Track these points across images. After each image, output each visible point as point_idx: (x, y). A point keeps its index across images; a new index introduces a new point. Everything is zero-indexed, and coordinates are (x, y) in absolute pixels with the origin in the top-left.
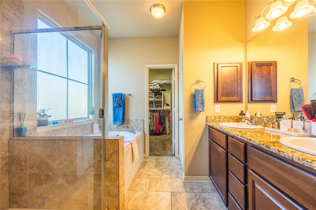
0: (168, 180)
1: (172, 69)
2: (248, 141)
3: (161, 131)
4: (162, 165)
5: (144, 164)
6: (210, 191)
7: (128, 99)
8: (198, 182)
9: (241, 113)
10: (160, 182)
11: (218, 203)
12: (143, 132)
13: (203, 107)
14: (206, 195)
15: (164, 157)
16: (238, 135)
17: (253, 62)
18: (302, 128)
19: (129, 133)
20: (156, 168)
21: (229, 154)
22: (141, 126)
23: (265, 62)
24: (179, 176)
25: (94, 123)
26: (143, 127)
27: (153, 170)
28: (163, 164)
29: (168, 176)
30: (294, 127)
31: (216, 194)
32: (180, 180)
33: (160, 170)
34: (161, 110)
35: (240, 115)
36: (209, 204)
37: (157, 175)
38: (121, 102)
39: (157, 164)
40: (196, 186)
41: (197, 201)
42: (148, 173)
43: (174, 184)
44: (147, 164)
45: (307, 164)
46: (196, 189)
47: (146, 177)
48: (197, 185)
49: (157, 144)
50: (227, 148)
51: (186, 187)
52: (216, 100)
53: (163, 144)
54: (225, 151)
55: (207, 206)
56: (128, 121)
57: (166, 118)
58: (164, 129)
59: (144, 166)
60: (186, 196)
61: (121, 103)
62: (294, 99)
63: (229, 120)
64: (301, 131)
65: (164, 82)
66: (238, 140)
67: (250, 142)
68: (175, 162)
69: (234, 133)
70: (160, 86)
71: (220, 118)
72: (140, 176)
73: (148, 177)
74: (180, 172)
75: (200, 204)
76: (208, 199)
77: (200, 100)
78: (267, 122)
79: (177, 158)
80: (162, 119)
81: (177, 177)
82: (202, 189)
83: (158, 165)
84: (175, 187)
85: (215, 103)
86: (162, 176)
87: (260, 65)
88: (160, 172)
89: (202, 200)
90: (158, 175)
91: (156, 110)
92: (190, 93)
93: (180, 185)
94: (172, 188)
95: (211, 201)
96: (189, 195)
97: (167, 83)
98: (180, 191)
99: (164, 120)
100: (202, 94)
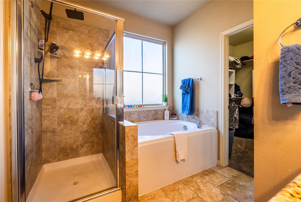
4: (234, 190)
5: (208, 173)
7: (198, 84)
12: (217, 129)
20: (220, 187)
22: (213, 120)
25: (165, 110)
26: (216, 122)
27: (212, 186)
28: (238, 190)
33: (224, 195)
37: (210, 197)
38: (188, 88)
42: (202, 186)
44: (211, 175)
47: (193, 189)
56: (197, 112)
59: (207, 175)
61: (188, 90)
73: (196, 191)
83: (228, 186)
88: (221, 197)
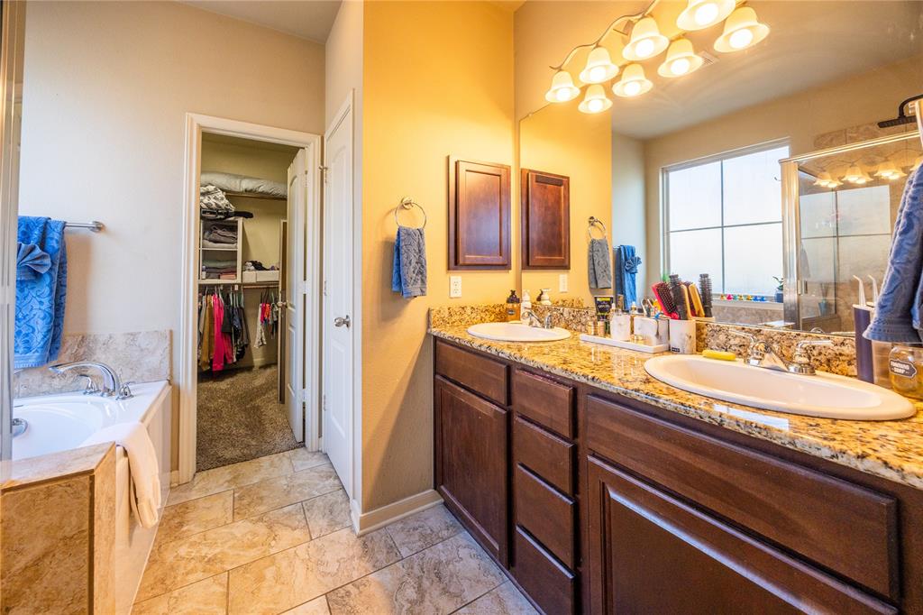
0: (301, 551)
1: (298, 148)
2: (591, 383)
3: (230, 362)
4: (261, 498)
5: (177, 520)
6: (445, 533)
8: (404, 518)
9: (512, 296)
10: (269, 573)
11: (474, 563)
12: (170, 383)
13: (423, 282)
14: (440, 552)
15: (265, 460)
16: (554, 367)
17: (530, 171)
18: (655, 333)
19: (89, 397)
20: (237, 517)
21: (517, 419)
23: (555, 175)
24: (338, 519)
26: (166, 363)
27: (224, 530)
28: (264, 493)
29: (298, 533)
30: (636, 331)
31: (464, 538)
32: (346, 532)
33: (261, 520)
34: (233, 285)
35: (508, 302)
36: (455, 580)
37: (249, 547)
38: (41, 257)
39: (241, 498)
40: (403, 535)
41: (420, 586)
42: (205, 551)
43: (328, 557)
44: (191, 516)
45: (759, 433)
46: (403, 544)
47: (200, 575)
48: (403, 529)
49: (220, 417)
50: (509, 402)
51: (373, 550)
52: (452, 260)
53: (246, 410)
54: (504, 412)
55: (451, 590)
57: (249, 312)
58: (244, 351)
59: (181, 524)
60: (381, 584)
61: (42, 265)
62: (596, 263)
63: (483, 315)
64: (654, 339)
65: (246, 185)
66: (548, 378)
67: (597, 385)
68: (311, 469)
69: (536, 359)
70: (227, 197)
71: (463, 314)
72: (168, 582)
73: (210, 571)
74: (336, 502)
75: (430, 593)
76: (448, 563)
77: (414, 261)
78: (572, 318)
79: (314, 453)
80: (236, 318)
81: (334, 524)
82: (423, 536)
83: (245, 502)
84: (333, 568)
85: (449, 269)
86: (273, 543)
87: (545, 180)
88: (261, 529)
89: (433, 576)
90: (252, 545)
91: (213, 286)
92: (380, 239)
93: (351, 553)
94: (325, 574)
95: (457, 564)
96: (390, 576)
97: (260, 190)
98: (355, 576)
99: (243, 319)
100: (419, 244)
